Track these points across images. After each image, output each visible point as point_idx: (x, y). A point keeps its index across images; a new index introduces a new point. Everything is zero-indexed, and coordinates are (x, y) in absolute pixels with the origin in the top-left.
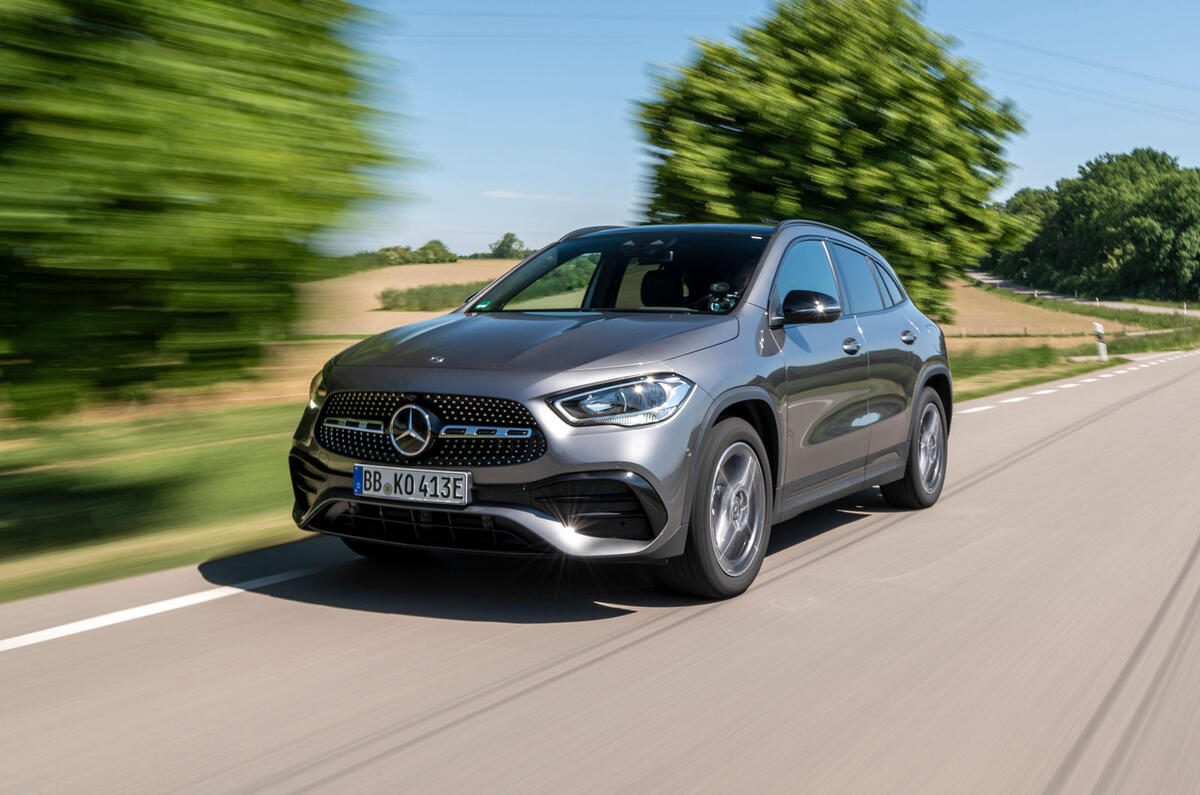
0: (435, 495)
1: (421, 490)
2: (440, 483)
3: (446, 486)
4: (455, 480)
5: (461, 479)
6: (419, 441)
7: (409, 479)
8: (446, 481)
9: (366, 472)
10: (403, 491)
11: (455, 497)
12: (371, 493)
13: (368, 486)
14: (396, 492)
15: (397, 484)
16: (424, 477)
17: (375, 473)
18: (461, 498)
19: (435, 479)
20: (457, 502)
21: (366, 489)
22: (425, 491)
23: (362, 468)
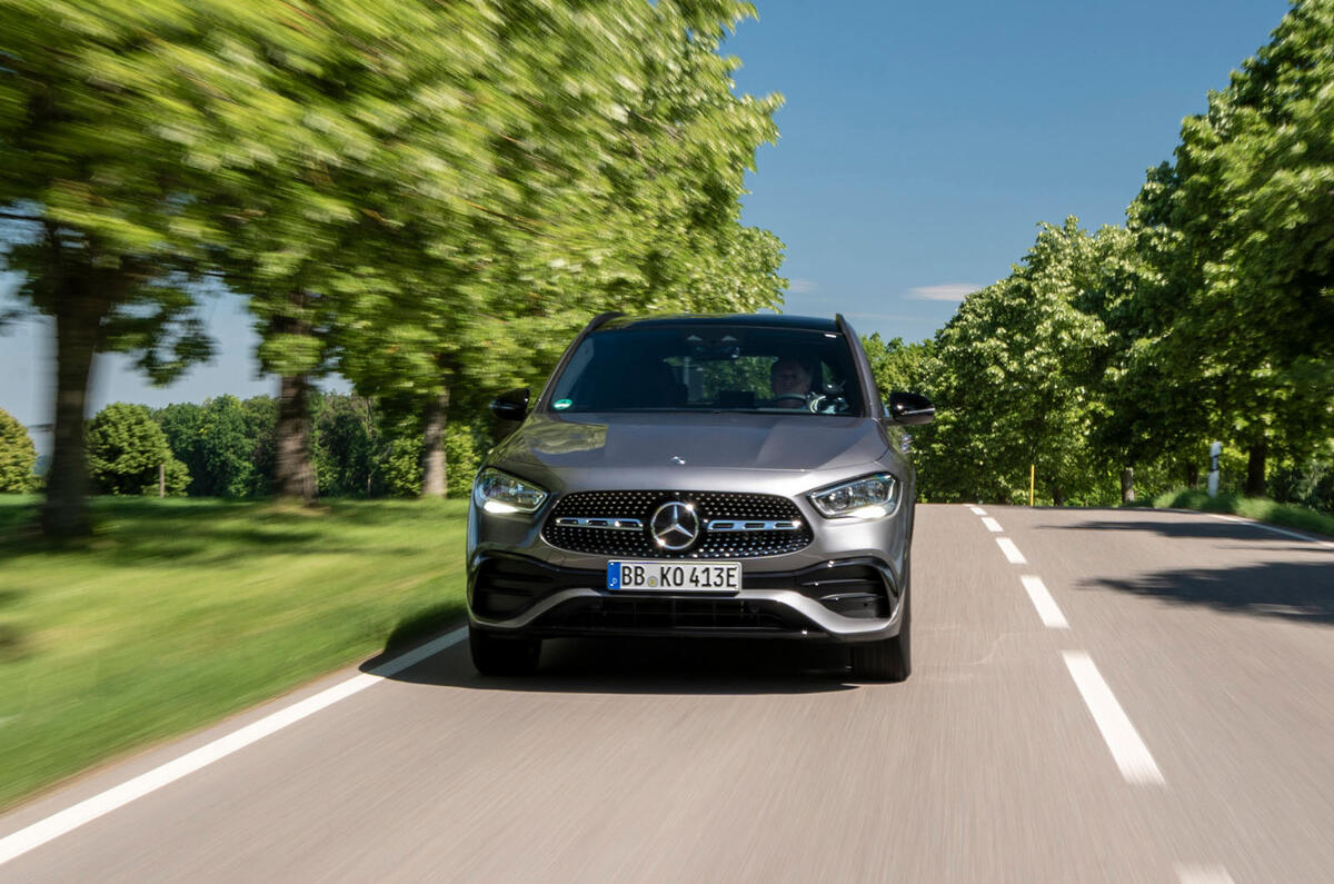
0: (708, 585)
1: (692, 581)
2: (713, 574)
3: (719, 576)
4: (729, 569)
5: (734, 569)
6: (687, 536)
7: (678, 572)
8: (719, 572)
9: (624, 568)
10: (671, 583)
11: (729, 585)
12: (632, 587)
13: (627, 580)
14: (662, 584)
15: (664, 576)
16: (695, 569)
17: (636, 568)
18: (734, 586)
19: (707, 570)
20: (732, 589)
21: (624, 584)
22: (697, 581)
23: (619, 563)
